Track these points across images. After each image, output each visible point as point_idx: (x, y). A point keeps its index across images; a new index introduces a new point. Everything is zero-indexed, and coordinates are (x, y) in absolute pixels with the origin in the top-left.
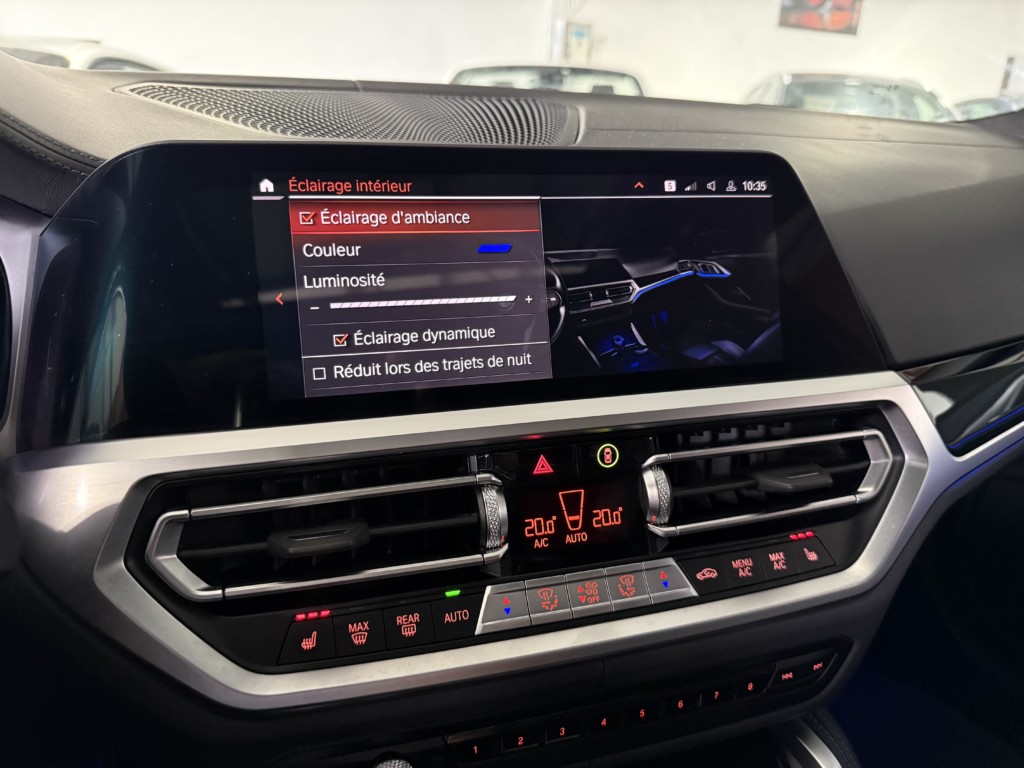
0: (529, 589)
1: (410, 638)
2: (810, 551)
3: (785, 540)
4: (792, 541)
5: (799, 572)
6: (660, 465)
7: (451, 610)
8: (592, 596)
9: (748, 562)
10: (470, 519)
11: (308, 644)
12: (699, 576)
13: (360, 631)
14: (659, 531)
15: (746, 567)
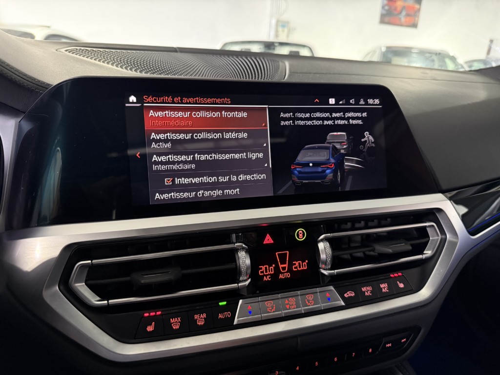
0: (261, 301)
1: (201, 326)
2: (400, 283)
3: (387, 277)
4: (391, 277)
5: (395, 293)
6: (327, 239)
7: (222, 312)
8: (292, 305)
9: (370, 288)
10: (232, 266)
11: (150, 329)
12: (346, 295)
13: (176, 322)
14: (326, 272)
15: (369, 290)
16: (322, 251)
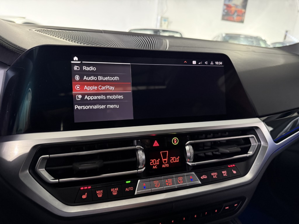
0: (151, 181)
1: (115, 195)
2: (234, 170)
3: (227, 167)
4: (229, 167)
5: (231, 177)
6: (190, 144)
7: (128, 187)
8: (170, 183)
9: (216, 174)
10: (134, 159)
11: (84, 197)
12: (202, 178)
13: (100, 193)
14: (190, 164)
15: (215, 175)
16: (188, 151)
